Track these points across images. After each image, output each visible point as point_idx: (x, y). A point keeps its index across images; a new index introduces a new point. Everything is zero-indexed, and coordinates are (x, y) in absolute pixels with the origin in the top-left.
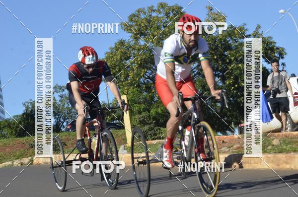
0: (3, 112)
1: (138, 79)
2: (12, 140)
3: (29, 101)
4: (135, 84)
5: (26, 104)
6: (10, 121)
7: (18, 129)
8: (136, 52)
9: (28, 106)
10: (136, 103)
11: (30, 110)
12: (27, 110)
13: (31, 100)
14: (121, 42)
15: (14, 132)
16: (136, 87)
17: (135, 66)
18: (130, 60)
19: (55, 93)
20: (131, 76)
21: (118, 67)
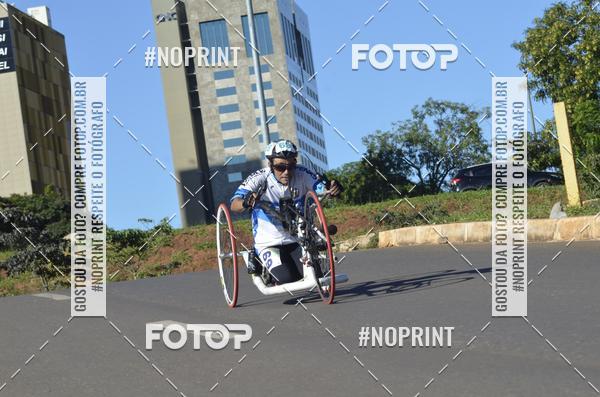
0: (324, 159)
1: (592, 82)
2: (342, 211)
3: (375, 134)
4: (587, 91)
5: (370, 140)
6: (338, 174)
7: (354, 190)
8: (588, 28)
9: (372, 144)
10: (590, 131)
11: (377, 151)
12: (370, 152)
13: (378, 132)
14: (559, 9)
15: (346, 197)
16: (590, 98)
17: (586, 56)
18: (577, 43)
19: (427, 116)
20: (578, 77)
21: (552, 59)
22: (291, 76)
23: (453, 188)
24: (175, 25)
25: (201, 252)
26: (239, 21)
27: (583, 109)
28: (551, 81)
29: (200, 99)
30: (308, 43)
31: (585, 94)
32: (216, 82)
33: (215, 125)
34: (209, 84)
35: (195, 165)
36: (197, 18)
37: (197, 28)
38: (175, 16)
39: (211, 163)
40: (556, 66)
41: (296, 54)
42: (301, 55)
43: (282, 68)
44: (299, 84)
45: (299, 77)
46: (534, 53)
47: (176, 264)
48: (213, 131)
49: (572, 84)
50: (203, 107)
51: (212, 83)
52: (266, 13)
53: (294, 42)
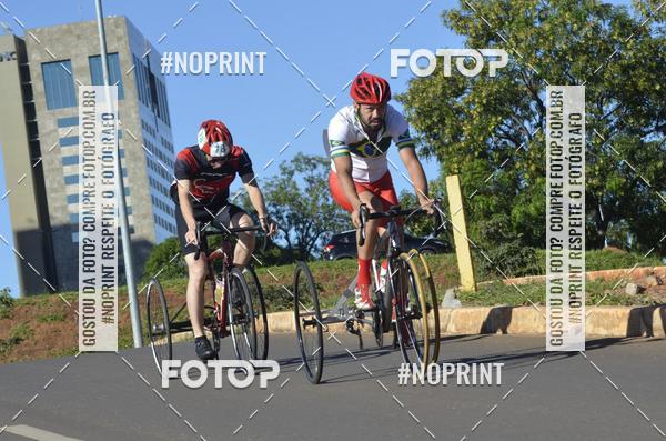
1: (481, 139)
4: (475, 149)
16: (478, 157)
17: (475, 109)
18: (466, 95)
19: (296, 173)
20: (466, 133)
21: (437, 113)
22: (144, 126)
23: (326, 255)
24: (14, 65)
25: (44, 326)
26: (86, 62)
27: (471, 169)
28: (435, 137)
29: (41, 149)
30: (163, 87)
31: (473, 153)
32: (60, 129)
33: (58, 178)
34: (52, 131)
35: (35, 225)
36: (38, 58)
37: (39, 69)
38: (15, 56)
39: (53, 223)
40: (442, 121)
41: (149, 100)
42: (155, 101)
43: (134, 115)
44: (153, 133)
45: (154, 127)
46: (417, 105)
47: (17, 341)
48: (56, 185)
49: (459, 141)
50: (44, 158)
51: (55, 131)
52: (117, 53)
53: (147, 86)
